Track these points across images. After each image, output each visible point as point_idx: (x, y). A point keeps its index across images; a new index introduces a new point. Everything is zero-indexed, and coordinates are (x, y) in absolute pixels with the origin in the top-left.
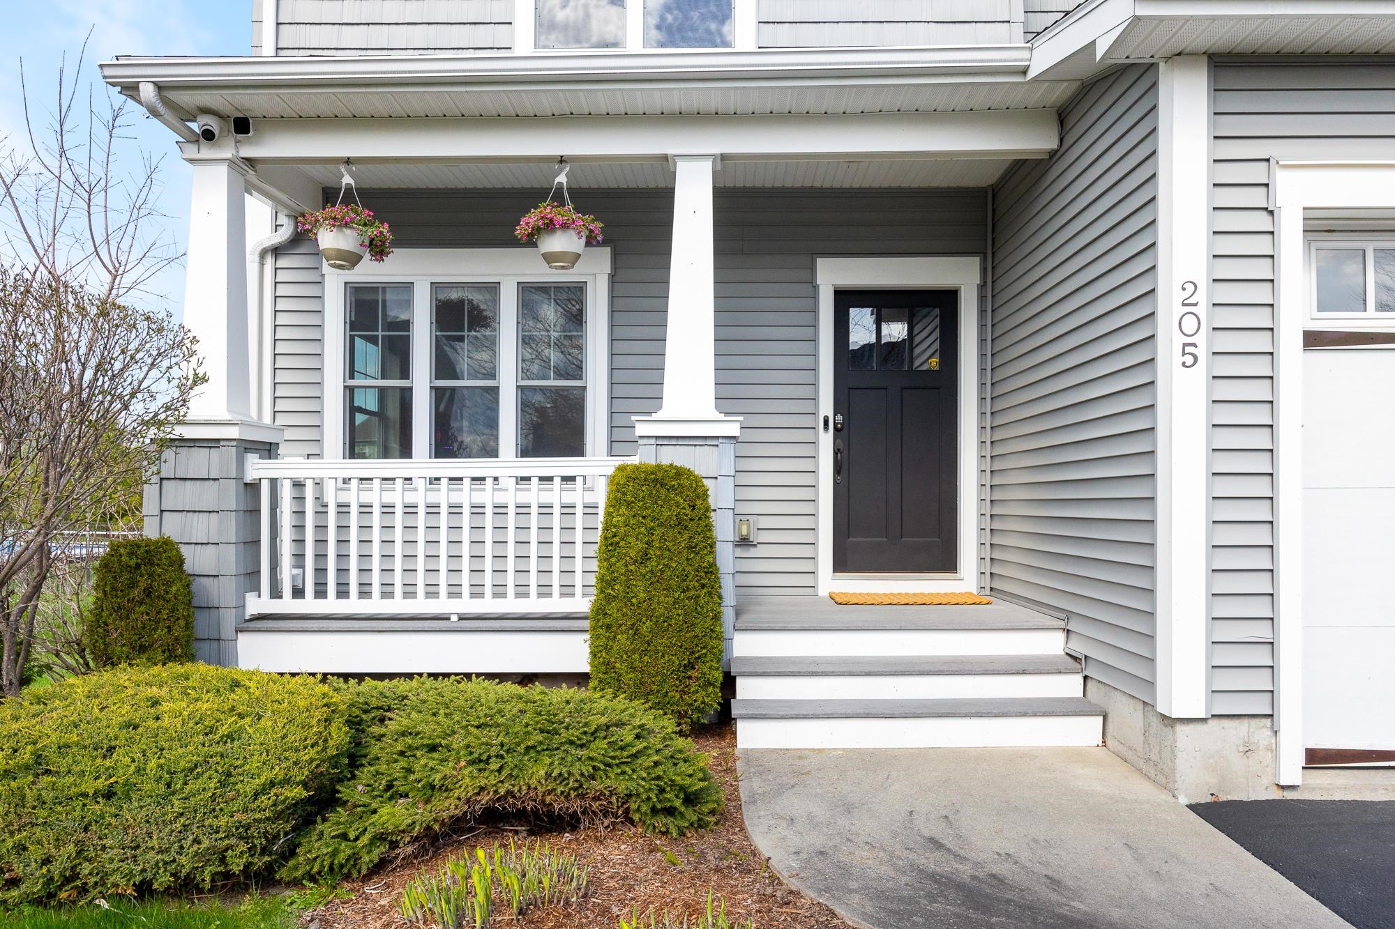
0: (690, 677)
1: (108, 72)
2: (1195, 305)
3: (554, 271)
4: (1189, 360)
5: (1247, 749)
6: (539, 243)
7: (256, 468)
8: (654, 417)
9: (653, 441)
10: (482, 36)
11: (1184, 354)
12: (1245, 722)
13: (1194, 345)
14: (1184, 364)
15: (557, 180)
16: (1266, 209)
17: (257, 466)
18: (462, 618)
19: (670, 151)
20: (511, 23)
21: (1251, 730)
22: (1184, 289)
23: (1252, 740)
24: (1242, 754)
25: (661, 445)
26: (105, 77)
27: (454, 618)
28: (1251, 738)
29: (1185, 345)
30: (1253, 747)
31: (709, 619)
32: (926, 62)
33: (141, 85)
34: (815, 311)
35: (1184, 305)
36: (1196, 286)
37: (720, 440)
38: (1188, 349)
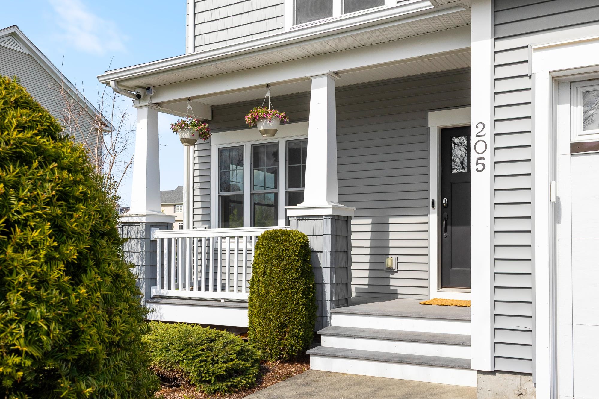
0: (285, 332)
1: (100, 79)
2: (484, 135)
3: (264, 138)
4: (480, 167)
5: (520, 393)
6: (258, 126)
7: (157, 234)
8: (299, 206)
9: (295, 218)
10: (271, 24)
11: (477, 164)
12: (519, 377)
13: (483, 158)
14: (477, 170)
15: (266, 95)
16: (526, 75)
17: (157, 233)
18: (227, 301)
19: (308, 75)
20: (283, 16)
21: (522, 382)
22: (477, 127)
23: (523, 388)
24: (517, 395)
25: (300, 220)
26: (100, 81)
27: (223, 301)
28: (522, 386)
29: (478, 159)
30: (523, 392)
31: (293, 305)
32: (408, 11)
33: (110, 82)
34: (427, 142)
35: (477, 136)
36: (484, 125)
37: (324, 217)
38: (479, 161)
